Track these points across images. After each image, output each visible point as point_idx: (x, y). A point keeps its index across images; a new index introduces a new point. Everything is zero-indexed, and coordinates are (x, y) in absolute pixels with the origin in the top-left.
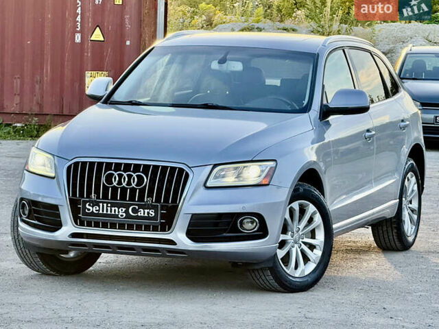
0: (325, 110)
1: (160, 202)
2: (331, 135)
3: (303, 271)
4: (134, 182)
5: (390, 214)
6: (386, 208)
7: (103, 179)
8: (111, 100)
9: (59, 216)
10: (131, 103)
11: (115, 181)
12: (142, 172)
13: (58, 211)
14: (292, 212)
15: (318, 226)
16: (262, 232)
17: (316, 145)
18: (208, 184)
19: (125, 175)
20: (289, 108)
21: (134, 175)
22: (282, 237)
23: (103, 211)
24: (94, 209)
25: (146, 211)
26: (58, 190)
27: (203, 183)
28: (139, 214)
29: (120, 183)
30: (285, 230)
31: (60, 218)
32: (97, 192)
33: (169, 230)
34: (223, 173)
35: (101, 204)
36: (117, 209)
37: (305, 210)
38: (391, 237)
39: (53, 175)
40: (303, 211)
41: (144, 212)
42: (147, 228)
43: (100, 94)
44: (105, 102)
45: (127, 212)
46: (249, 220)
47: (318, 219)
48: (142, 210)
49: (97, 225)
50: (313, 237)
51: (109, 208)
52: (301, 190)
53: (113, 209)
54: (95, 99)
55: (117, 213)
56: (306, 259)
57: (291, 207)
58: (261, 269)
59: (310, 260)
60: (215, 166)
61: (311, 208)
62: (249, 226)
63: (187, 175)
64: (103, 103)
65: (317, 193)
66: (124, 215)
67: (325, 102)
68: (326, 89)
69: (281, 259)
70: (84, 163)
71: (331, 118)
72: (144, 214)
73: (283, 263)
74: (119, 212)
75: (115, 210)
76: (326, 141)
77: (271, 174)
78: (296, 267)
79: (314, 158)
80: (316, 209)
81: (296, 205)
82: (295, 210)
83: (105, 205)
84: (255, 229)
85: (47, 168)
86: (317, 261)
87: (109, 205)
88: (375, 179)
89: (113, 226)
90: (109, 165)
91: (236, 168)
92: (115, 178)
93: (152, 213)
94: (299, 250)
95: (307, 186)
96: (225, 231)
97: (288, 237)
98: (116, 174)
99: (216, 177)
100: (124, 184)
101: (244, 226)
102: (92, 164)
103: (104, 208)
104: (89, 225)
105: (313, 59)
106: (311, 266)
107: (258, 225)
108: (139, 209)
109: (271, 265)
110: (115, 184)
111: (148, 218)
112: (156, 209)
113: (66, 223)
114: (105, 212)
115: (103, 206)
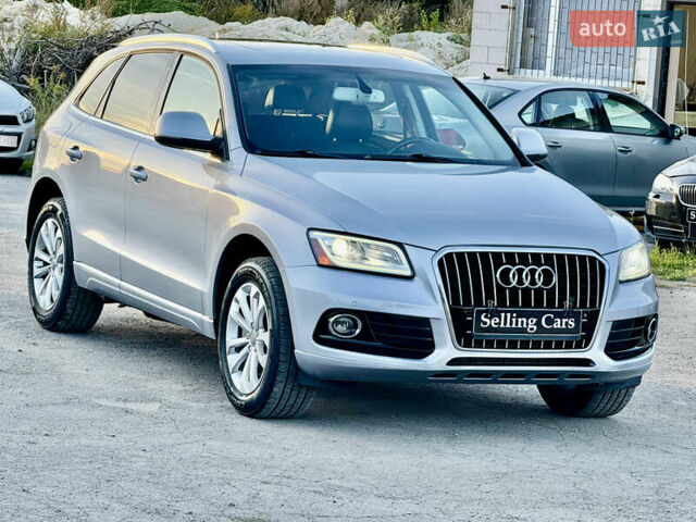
9: (429, 334)
11: (514, 279)
13: (429, 326)
18: (620, 278)
19: (527, 269)
21: (539, 270)
23: (505, 324)
24: (493, 323)
29: (520, 282)
31: (431, 337)
33: (587, 346)
35: (503, 315)
36: (525, 320)
39: (403, 272)
41: (561, 322)
42: (558, 346)
45: (538, 324)
48: (559, 320)
49: (501, 345)
51: (514, 320)
53: (520, 320)
63: (602, 266)
66: (535, 327)
70: (460, 255)
72: (561, 325)
74: (527, 324)
75: (522, 322)
83: (509, 315)
87: (514, 315)
92: (514, 275)
98: (514, 269)
100: (527, 284)
102: (471, 255)
104: (478, 345)
108: (555, 318)
110: (514, 283)
111: (567, 331)
112: (576, 316)
113: (444, 345)
114: (508, 325)
115: (506, 317)
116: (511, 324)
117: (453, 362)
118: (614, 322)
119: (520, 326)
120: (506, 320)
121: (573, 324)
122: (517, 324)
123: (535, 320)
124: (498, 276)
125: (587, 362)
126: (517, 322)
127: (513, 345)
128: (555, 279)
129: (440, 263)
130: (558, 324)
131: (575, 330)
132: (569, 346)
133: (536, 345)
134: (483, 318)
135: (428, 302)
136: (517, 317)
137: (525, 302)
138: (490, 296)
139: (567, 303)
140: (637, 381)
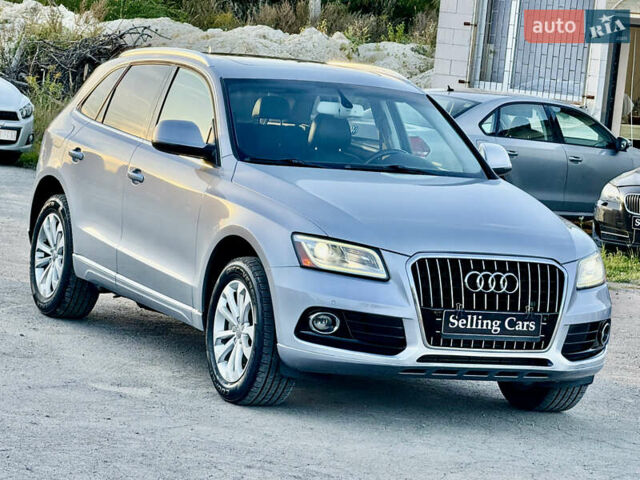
4: (504, 285)
9: (402, 333)
11: (480, 284)
13: (402, 325)
18: (578, 285)
19: (493, 276)
21: (504, 276)
23: (472, 325)
24: (460, 324)
25: (526, 323)
28: (517, 329)
29: (486, 287)
31: (404, 335)
33: (545, 347)
36: (489, 322)
39: (379, 275)
42: (519, 346)
45: (502, 326)
48: (521, 323)
49: (467, 345)
51: (480, 322)
53: (485, 322)
55: (489, 327)
60: (579, 261)
63: (562, 275)
66: (499, 329)
70: (432, 261)
72: (523, 327)
74: (492, 326)
75: (487, 324)
83: (475, 317)
87: (480, 317)
89: (489, 345)
92: (481, 281)
98: (481, 275)
100: (492, 289)
102: (442, 261)
104: (446, 344)
108: (517, 321)
110: (480, 288)
111: (527, 333)
112: (537, 320)
113: (415, 343)
114: (474, 327)
115: (472, 319)
116: (477, 325)
117: (423, 359)
118: (571, 326)
119: (485, 327)
120: (473, 322)
121: (534, 327)
122: (482, 326)
123: (498, 322)
124: (466, 280)
125: (545, 362)
126: (482, 324)
127: (478, 345)
128: (518, 285)
129: (414, 267)
130: (519, 327)
131: (535, 333)
132: (529, 347)
133: (500, 346)
134: (451, 319)
135: (401, 303)
136: (482, 320)
137: (491, 306)
138: (458, 299)
139: (529, 308)
140: (590, 380)
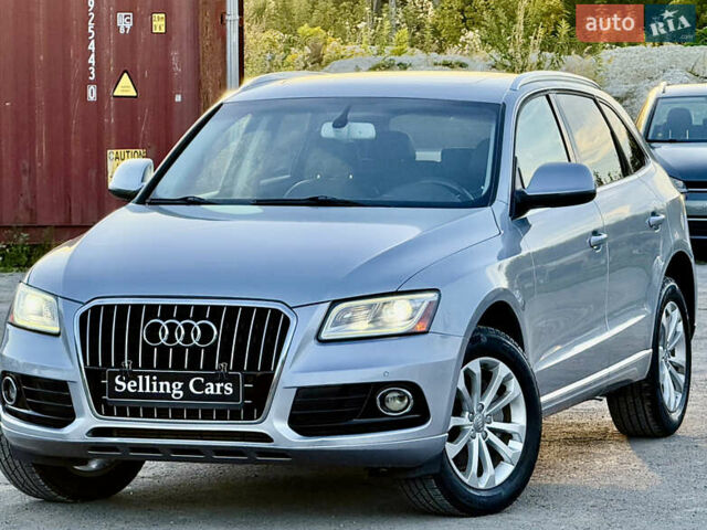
0: (519, 201)
1: (241, 369)
2: (531, 244)
3: (492, 478)
4: (195, 337)
5: (638, 375)
6: (630, 365)
7: (143, 334)
8: (151, 197)
9: (69, 400)
10: (186, 201)
11: (163, 336)
12: (209, 319)
13: (68, 391)
14: (469, 376)
15: (515, 401)
16: (420, 413)
17: (506, 262)
18: (324, 336)
19: (180, 324)
20: (457, 199)
21: (196, 325)
22: (454, 422)
23: (144, 388)
24: (130, 386)
25: (219, 385)
26: (66, 355)
27: (315, 333)
28: (207, 392)
29: (171, 339)
30: (458, 410)
31: (71, 403)
32: (133, 356)
33: (258, 417)
34: (348, 316)
35: (141, 377)
36: (167, 384)
37: (491, 374)
38: (641, 415)
39: (56, 329)
40: (487, 375)
41: (215, 387)
42: (221, 416)
43: (133, 189)
44: (142, 201)
45: (185, 388)
46: (396, 395)
47: (514, 387)
48: (212, 385)
49: (135, 413)
50: (507, 419)
51: (155, 384)
52: (484, 340)
53: (162, 384)
54: (124, 197)
55: (168, 391)
56: (497, 458)
57: (468, 370)
58: (420, 478)
59: (503, 460)
60: (335, 303)
61: (503, 370)
62: (396, 405)
63: (287, 322)
64: (138, 203)
65: (511, 343)
66: (181, 393)
67: (519, 187)
68: (520, 164)
69: (454, 459)
70: (109, 308)
71: (531, 214)
72: (215, 391)
73: (457, 466)
74: (172, 389)
75: (165, 386)
76: (523, 253)
77: (431, 314)
78: (480, 472)
79: (504, 284)
80: (509, 371)
81: (475, 366)
82: (474, 374)
83: (148, 378)
84: (407, 410)
85: (44, 318)
86: (516, 461)
87: (155, 378)
88: (610, 315)
89: (163, 414)
90: (152, 310)
91: (370, 306)
92: (163, 331)
93: (229, 389)
94: (483, 442)
95: (493, 332)
96: (355, 415)
97: (464, 421)
98: (164, 324)
99: (336, 324)
100: (179, 341)
101: (387, 405)
102: (122, 308)
103: (145, 384)
104: (122, 413)
105: (495, 112)
106: (506, 470)
107: (412, 401)
108: (206, 382)
109: (437, 471)
110: (163, 341)
112: (233, 380)
113: (82, 414)
115: (144, 380)
121: (231, 390)
123: (180, 384)
126: (158, 386)
131: (234, 397)
133: (178, 414)
134: (117, 382)
135: (67, 366)
